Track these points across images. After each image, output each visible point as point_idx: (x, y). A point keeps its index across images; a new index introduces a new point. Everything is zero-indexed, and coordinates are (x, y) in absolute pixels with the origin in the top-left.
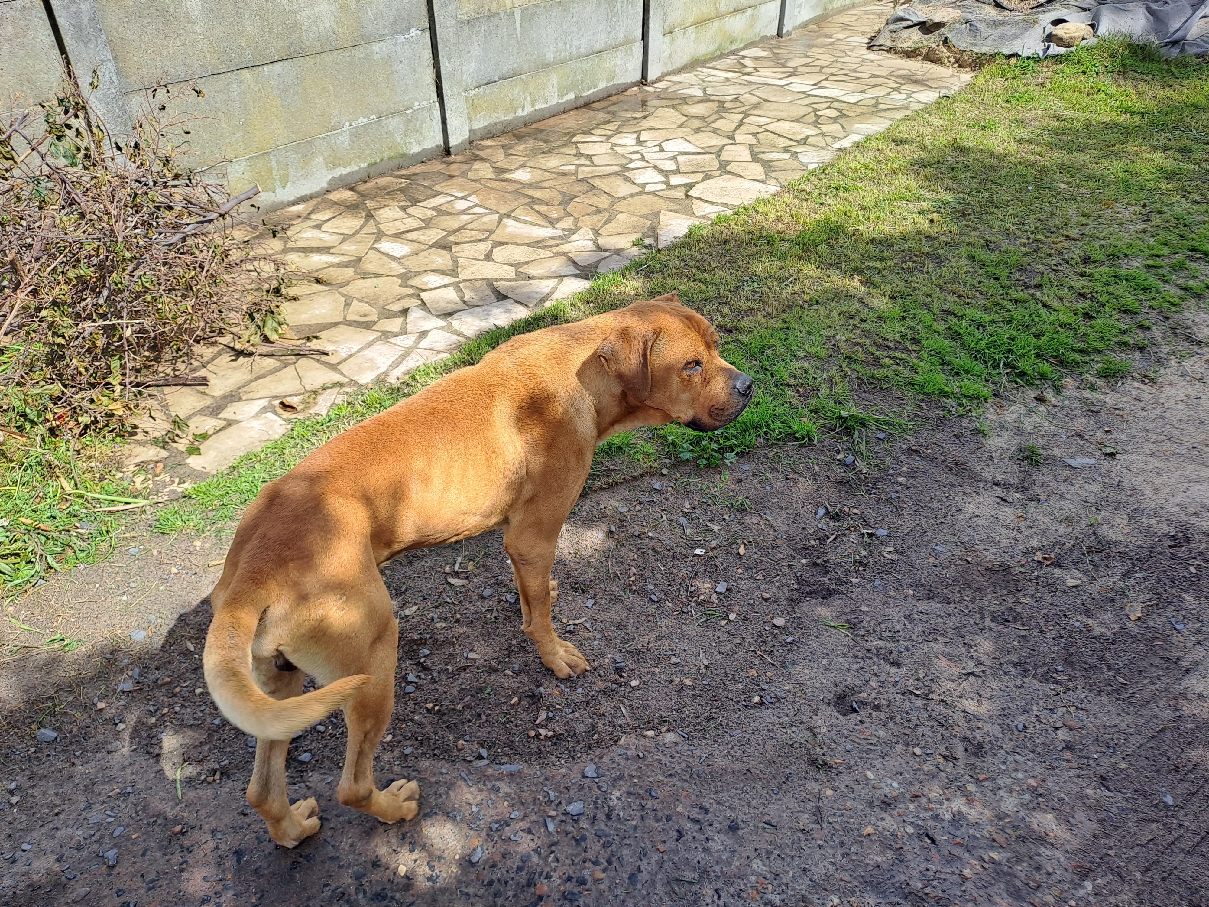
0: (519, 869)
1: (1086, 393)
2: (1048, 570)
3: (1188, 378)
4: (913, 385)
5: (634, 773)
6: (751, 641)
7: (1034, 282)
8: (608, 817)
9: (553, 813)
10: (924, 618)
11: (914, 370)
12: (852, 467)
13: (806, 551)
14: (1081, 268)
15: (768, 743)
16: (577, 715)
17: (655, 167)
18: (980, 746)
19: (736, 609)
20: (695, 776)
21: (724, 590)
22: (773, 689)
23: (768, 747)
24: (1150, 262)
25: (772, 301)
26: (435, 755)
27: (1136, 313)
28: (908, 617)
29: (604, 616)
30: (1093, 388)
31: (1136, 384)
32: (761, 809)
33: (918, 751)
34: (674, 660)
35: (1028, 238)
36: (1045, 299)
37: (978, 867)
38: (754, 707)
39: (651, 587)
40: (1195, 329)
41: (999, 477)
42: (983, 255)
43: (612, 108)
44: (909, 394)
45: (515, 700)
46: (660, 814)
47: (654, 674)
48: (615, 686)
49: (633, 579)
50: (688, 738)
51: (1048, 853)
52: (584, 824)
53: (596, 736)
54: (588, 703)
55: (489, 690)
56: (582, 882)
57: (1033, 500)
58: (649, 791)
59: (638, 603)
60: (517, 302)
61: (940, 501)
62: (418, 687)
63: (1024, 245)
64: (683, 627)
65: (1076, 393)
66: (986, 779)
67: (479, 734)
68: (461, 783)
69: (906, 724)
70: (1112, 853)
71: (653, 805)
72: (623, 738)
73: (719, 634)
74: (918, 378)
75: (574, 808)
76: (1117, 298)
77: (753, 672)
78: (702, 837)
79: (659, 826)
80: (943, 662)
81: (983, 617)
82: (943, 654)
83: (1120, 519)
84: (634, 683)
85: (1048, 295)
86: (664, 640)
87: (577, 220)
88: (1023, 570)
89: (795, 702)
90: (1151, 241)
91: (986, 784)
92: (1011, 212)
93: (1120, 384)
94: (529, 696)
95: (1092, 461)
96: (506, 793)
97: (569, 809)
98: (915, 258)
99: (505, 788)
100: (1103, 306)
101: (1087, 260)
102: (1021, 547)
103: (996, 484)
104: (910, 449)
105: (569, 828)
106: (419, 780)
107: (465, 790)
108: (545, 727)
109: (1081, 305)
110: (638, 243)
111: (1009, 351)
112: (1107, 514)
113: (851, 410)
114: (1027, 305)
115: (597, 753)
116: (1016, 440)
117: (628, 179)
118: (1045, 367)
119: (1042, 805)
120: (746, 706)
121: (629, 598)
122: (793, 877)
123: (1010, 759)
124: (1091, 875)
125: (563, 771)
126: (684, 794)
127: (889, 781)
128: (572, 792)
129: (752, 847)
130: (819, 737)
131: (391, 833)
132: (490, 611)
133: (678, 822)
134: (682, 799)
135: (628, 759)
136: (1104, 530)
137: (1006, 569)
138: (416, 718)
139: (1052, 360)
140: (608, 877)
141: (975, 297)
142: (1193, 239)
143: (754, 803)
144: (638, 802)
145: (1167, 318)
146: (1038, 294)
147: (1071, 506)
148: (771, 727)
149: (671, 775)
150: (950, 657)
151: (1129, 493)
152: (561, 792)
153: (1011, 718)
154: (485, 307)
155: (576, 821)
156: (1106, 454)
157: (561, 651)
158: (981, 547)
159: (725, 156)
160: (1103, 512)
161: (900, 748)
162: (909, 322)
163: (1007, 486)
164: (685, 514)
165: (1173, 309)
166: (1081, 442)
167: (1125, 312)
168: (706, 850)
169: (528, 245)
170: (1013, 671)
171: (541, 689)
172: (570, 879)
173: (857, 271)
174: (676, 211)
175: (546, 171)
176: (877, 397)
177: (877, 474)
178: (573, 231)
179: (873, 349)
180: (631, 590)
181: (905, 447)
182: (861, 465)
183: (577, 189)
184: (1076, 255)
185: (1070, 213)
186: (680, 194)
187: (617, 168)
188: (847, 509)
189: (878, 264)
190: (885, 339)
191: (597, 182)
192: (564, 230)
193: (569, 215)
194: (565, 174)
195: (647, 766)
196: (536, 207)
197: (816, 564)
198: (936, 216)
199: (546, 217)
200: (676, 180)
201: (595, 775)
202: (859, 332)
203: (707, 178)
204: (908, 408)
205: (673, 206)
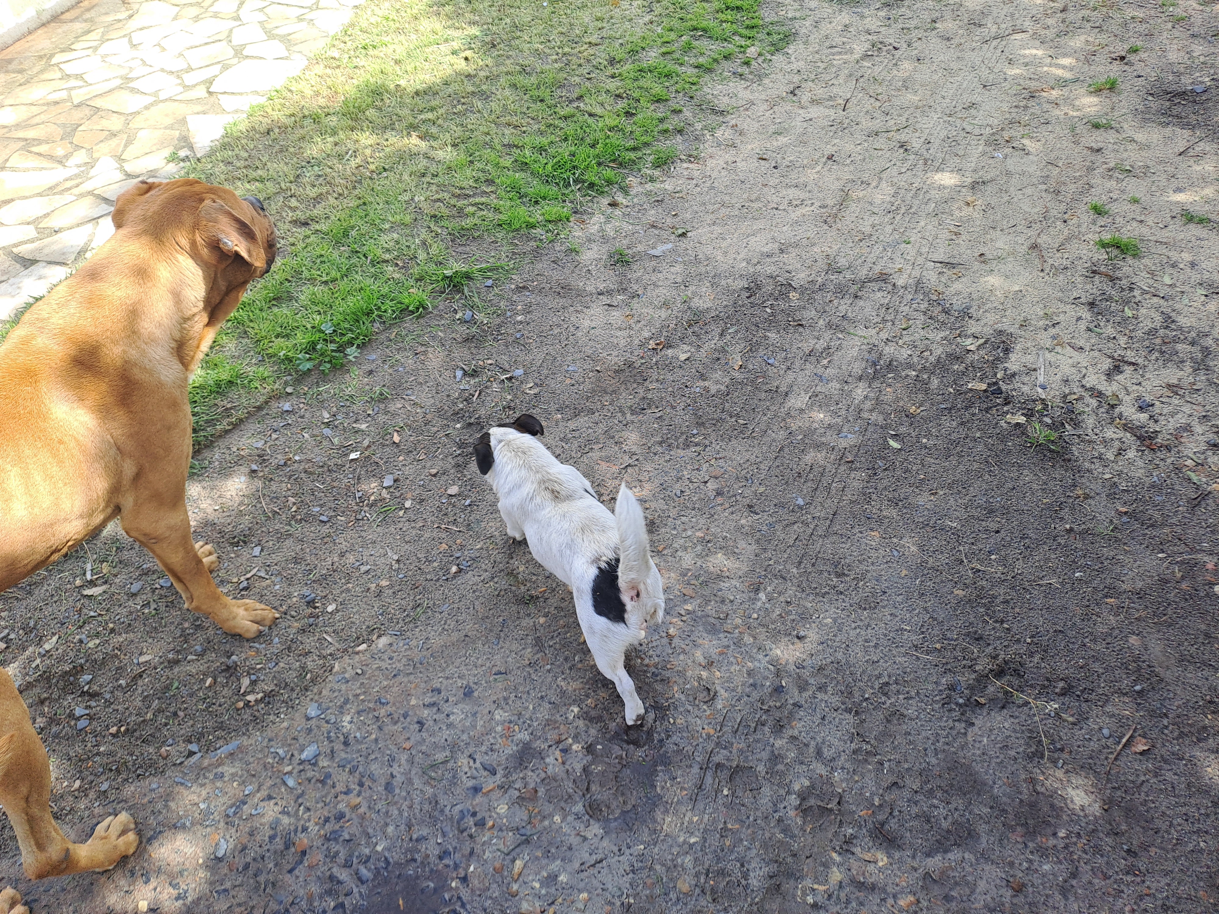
0: (272, 837)
1: (649, 186)
2: (663, 353)
3: (723, 147)
4: (501, 225)
5: (358, 691)
6: (433, 518)
7: (575, 95)
8: (346, 743)
9: (289, 769)
10: (577, 434)
11: (497, 210)
12: (473, 321)
13: (457, 415)
14: (610, 71)
15: (477, 603)
16: (281, 665)
17: (162, 70)
19: (409, 495)
20: (418, 665)
21: (392, 483)
22: (466, 553)
23: (478, 606)
24: (664, 50)
25: (338, 180)
26: (139, 775)
27: (667, 100)
28: (564, 439)
29: (275, 558)
30: (652, 180)
31: (685, 165)
32: (487, 665)
34: (364, 568)
35: (557, 54)
36: (589, 108)
37: (679, 623)
38: (454, 577)
39: (317, 509)
40: (716, 102)
41: (601, 287)
42: (522, 80)
43: (88, 15)
44: (500, 235)
45: (209, 681)
46: (396, 716)
47: (347, 591)
48: (312, 620)
49: (294, 509)
50: (402, 633)
51: (727, 585)
52: (324, 762)
53: (309, 676)
54: (289, 648)
55: (176, 684)
56: (340, 817)
57: (634, 297)
58: (378, 701)
59: (310, 530)
60: (50, 263)
61: (559, 326)
62: (91, 718)
63: (556, 61)
64: (363, 534)
65: (640, 189)
66: (665, 548)
67: (182, 732)
68: (178, 789)
70: (771, 562)
71: (386, 711)
72: (337, 665)
73: (401, 525)
74: (503, 217)
75: (309, 753)
76: (647, 90)
77: (443, 547)
78: (442, 716)
79: (398, 727)
81: (624, 414)
82: (601, 458)
83: (705, 289)
84: (330, 608)
85: (590, 104)
86: (347, 555)
87: (90, 151)
88: (643, 361)
89: (489, 556)
90: (659, 30)
92: (535, 31)
93: (672, 169)
94: (223, 671)
95: (670, 246)
96: (232, 774)
97: (305, 755)
98: (463, 100)
99: (228, 770)
100: (638, 100)
101: (612, 62)
102: (637, 342)
103: (600, 294)
104: (518, 287)
105: (310, 774)
106: (130, 808)
107: (185, 793)
108: (252, 692)
109: (621, 105)
110: (173, 158)
111: (574, 167)
112: (694, 288)
113: (453, 267)
114: (575, 119)
115: (315, 690)
116: (605, 249)
117: (135, 91)
118: (608, 173)
119: (712, 550)
120: (447, 579)
121: (297, 529)
122: (534, 708)
123: (678, 522)
124: (762, 587)
125: (285, 724)
126: (413, 686)
128: (301, 740)
129: (490, 702)
131: (116, 877)
132: (146, 605)
133: (415, 714)
134: (413, 692)
135: (348, 682)
136: (697, 303)
137: (630, 365)
138: (102, 749)
139: (611, 165)
140: (364, 798)
141: (528, 123)
142: (691, 19)
143: (480, 662)
144: (371, 716)
145: (692, 97)
146: (582, 105)
147: (665, 291)
148: (475, 588)
149: (395, 675)
150: (608, 459)
151: (705, 263)
152: (290, 745)
153: (670, 489)
155: (315, 764)
156: (680, 236)
157: (241, 612)
158: (605, 354)
159: (237, 40)
160: (690, 288)
162: (478, 165)
163: (609, 293)
164: (327, 425)
165: (694, 88)
166: (657, 232)
167: (658, 101)
168: (450, 726)
169: (40, 195)
170: (660, 450)
171: (234, 657)
172: (327, 820)
173: (413, 127)
174: (204, 113)
175: (32, 104)
176: (473, 248)
177: (498, 321)
178: (90, 165)
179: (453, 201)
180: (296, 521)
181: (513, 287)
182: (480, 317)
183: (77, 115)
184: (602, 59)
185: (586, 20)
186: (201, 92)
187: (118, 82)
188: (481, 363)
189: (430, 116)
190: (461, 188)
191: (98, 103)
192: (79, 166)
193: (78, 147)
194: (56, 103)
195: (369, 678)
196: (34, 149)
197: (470, 424)
198: (469, 53)
199: (51, 157)
200: (190, 79)
201: (320, 712)
202: (434, 188)
203: (226, 67)
204: (505, 249)
205: (199, 108)
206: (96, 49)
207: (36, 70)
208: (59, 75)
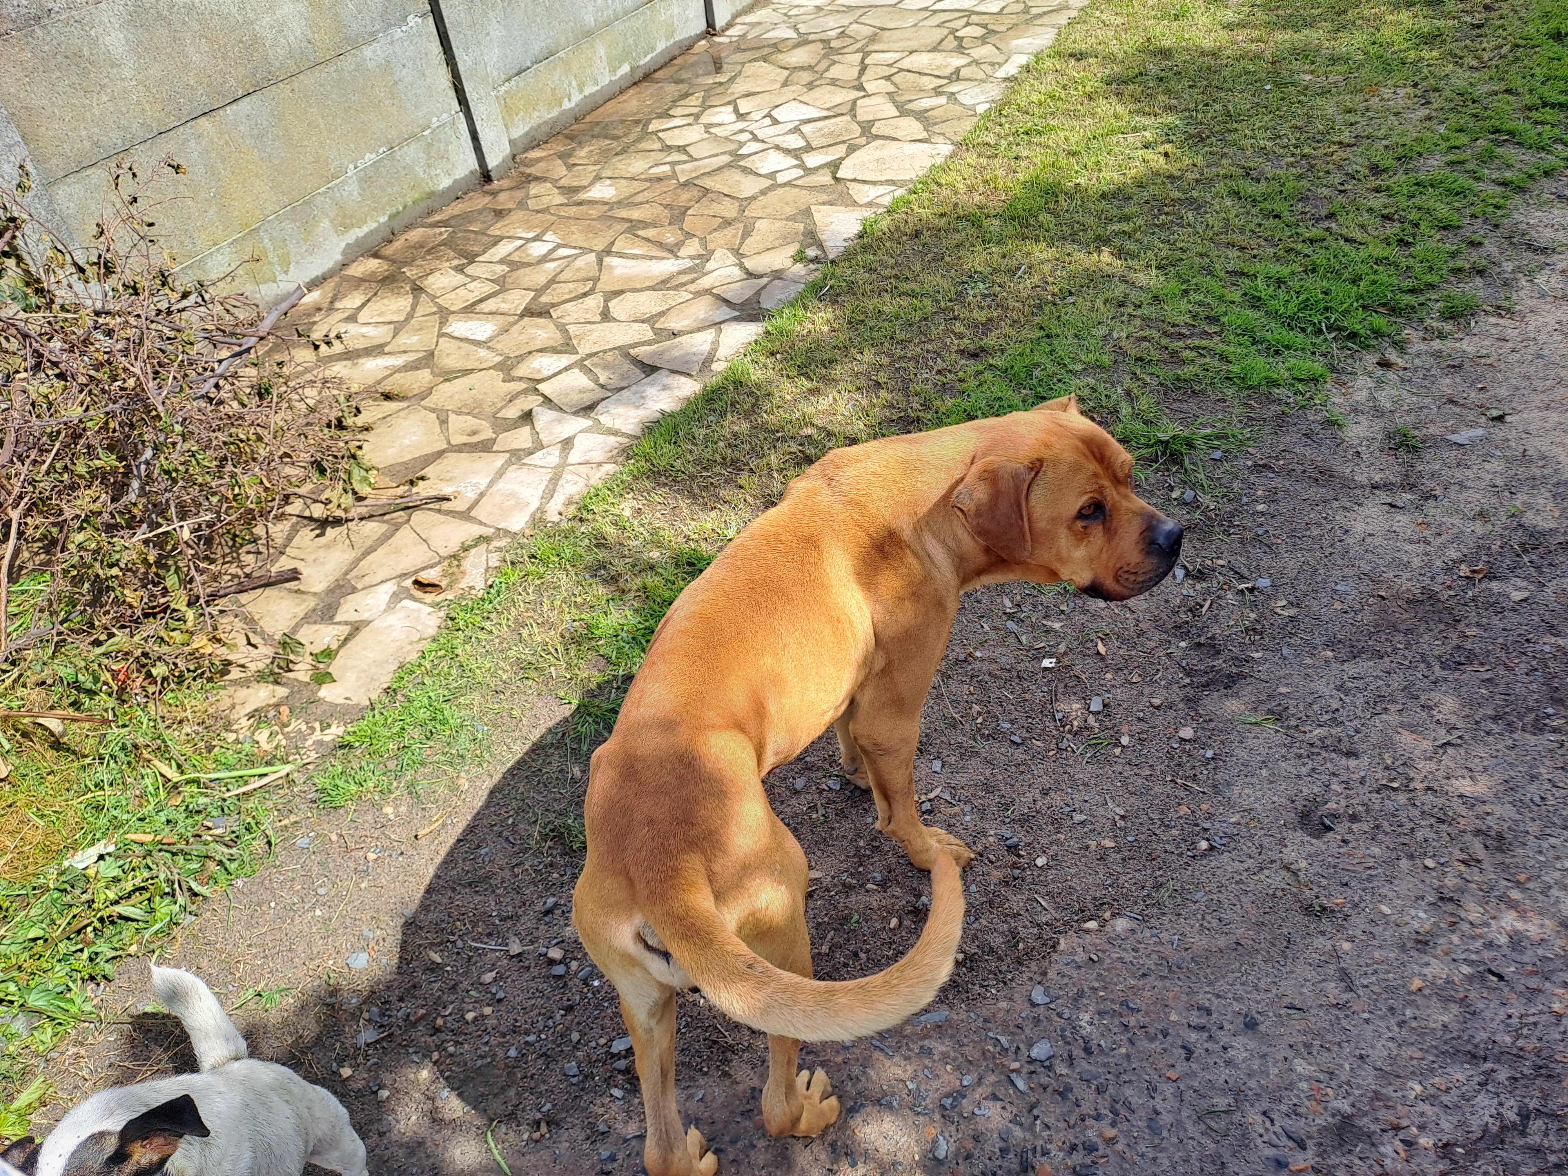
0: (1004, 1151)
1: (1436, 344)
2: (1484, 585)
3: (1549, 299)
4: (1230, 379)
5: (1096, 984)
6: (1163, 767)
7: (1324, 212)
8: (1088, 1051)
9: (1015, 1065)
10: (1360, 684)
11: (1224, 358)
12: (1194, 505)
13: (1180, 630)
14: (1373, 182)
15: (1244, 899)
16: (983, 922)
17: (777, 147)
18: (1500, 837)
19: (1125, 729)
20: (1174, 968)
21: (1100, 708)
22: (1218, 826)
23: (1248, 906)
24: (1451, 157)
25: (1011, 303)
27: (1459, 227)
28: (1339, 688)
29: (961, 779)
30: (1441, 336)
31: (1493, 320)
32: (1274, 991)
33: (1430, 863)
34: (1078, 818)
35: (1293, 155)
36: (1344, 231)
38: (1203, 855)
39: (1007, 725)
40: (1534, 234)
41: (1377, 478)
42: (1249, 188)
43: (685, 75)
44: (1230, 392)
45: (893, 922)
46: (1152, 1030)
47: (1058, 843)
48: (1016, 871)
49: (980, 720)
50: (1144, 919)
52: (1062, 1069)
53: (1021, 946)
54: (991, 903)
55: (856, 917)
56: (1091, 1148)
57: (1427, 498)
58: (1124, 1003)
59: (1000, 751)
60: (673, 372)
61: (1318, 525)
63: (1292, 165)
64: (1069, 770)
65: (1423, 347)
66: (1529, 879)
68: (877, 1055)
69: (1399, 830)
71: (1138, 1021)
72: (1062, 941)
73: (1119, 768)
74: (1235, 369)
75: (1040, 1050)
76: (1428, 211)
77: (1183, 811)
78: (1216, 1047)
79: (1156, 1046)
80: (1406, 739)
81: (1429, 666)
82: (1403, 725)
83: (1542, 499)
84: (1040, 862)
85: (1348, 225)
86: (1052, 794)
87: (703, 241)
88: (1452, 593)
89: (1252, 836)
90: (1442, 129)
91: (1531, 885)
92: (1258, 124)
93: (1473, 324)
94: (909, 912)
95: (1480, 432)
96: (942, 1053)
97: (1035, 1053)
98: (1166, 209)
99: (939, 1047)
100: (1417, 225)
101: (1376, 170)
102: (1438, 563)
103: (1375, 487)
104: (1256, 465)
105: (1045, 1080)
106: (823, 1064)
107: (888, 1063)
109: (1392, 230)
110: (799, 257)
111: (1326, 309)
112: (1526, 497)
113: (1168, 430)
114: (1325, 244)
115: (1034, 968)
116: (1379, 424)
117: (747, 171)
118: (1379, 321)
120: (1194, 857)
121: (984, 747)
122: (1352, 1069)
123: (1544, 844)
125: (1003, 1004)
126: (1171, 995)
127: (1413, 912)
128: (1027, 1031)
129: (1283, 1044)
130: (1301, 874)
131: (816, 1147)
132: (814, 808)
133: (1179, 1035)
134: (1171, 1003)
135: (1079, 967)
136: (1529, 519)
137: (1431, 596)
139: (1381, 310)
140: (1120, 1131)
141: (1260, 246)
142: (1491, 118)
143: (1262, 984)
144: (1116, 1021)
145: (1496, 226)
146: (1333, 225)
147: (1479, 496)
148: (1238, 878)
149: (1144, 975)
150: (1412, 728)
151: (1541, 463)
152: (1013, 1034)
153: (1521, 791)
154: (634, 388)
155: (1050, 1068)
156: (1494, 419)
158: (1391, 575)
159: (863, 114)
160: (1519, 495)
161: (1404, 863)
162: (1193, 296)
163: (1387, 487)
164: (1011, 617)
165: (1499, 213)
166: (1457, 410)
167: (1444, 228)
168: (1228, 1063)
169: (653, 288)
170: (1496, 729)
171: (922, 898)
172: (1074, 1148)
173: (1102, 241)
174: (831, 203)
175: (633, 179)
176: (1192, 406)
177: (1229, 508)
178: (706, 257)
179: (1165, 341)
180: (982, 736)
181: (1249, 463)
182: (1206, 500)
183: (685, 196)
184: (1358, 164)
185: (1330, 111)
186: (825, 178)
187: (726, 159)
188: (1209, 562)
189: (1125, 227)
190: (1174, 325)
191: (708, 183)
192: (692, 258)
193: (689, 235)
194: (660, 179)
195: (1108, 970)
196: (640, 233)
197: (1199, 645)
198: (1168, 147)
199: (660, 245)
200: (812, 160)
201: (1048, 1000)
202: (1138, 322)
203: (852, 149)
204: (1236, 411)
205: (824, 197)
206: (697, 116)
207: (632, 137)
208: (658, 145)
